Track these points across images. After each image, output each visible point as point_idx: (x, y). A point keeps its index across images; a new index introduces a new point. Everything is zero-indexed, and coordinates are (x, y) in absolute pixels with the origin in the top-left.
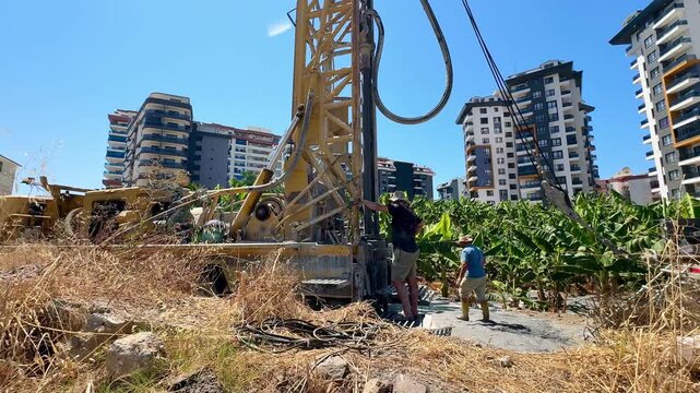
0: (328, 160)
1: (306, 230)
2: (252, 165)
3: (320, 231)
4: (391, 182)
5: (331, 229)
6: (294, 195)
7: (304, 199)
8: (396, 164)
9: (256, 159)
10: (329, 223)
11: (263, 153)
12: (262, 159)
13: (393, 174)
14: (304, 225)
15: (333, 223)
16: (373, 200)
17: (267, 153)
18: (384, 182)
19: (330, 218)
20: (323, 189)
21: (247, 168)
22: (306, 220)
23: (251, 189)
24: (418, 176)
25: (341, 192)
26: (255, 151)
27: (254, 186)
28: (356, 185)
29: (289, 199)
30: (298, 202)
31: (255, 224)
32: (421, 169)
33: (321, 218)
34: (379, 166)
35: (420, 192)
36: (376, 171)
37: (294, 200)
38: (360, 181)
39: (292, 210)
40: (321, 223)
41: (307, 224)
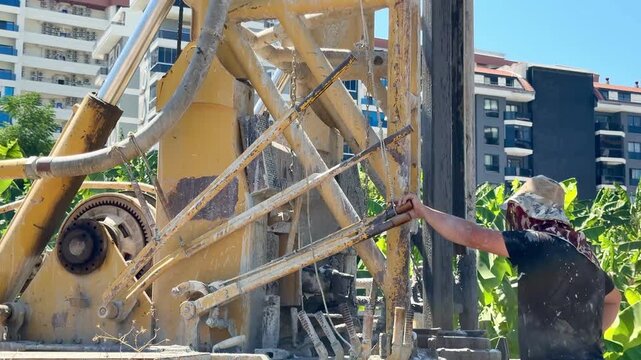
0: (303, 71)
1: (230, 308)
2: (37, 75)
3: (275, 311)
4: (514, 137)
5: (313, 306)
6: (189, 188)
7: (225, 203)
8: (535, 75)
9: (52, 53)
10: (307, 287)
11: (78, 33)
12: (72, 55)
13: (525, 109)
14: (223, 292)
15: (318, 284)
16: (458, 209)
17: (91, 35)
18: (491, 140)
19: (309, 269)
20: (288, 171)
21: (22, 86)
22: (229, 275)
23: (43, 168)
24: (614, 121)
25: (348, 181)
26: (49, 28)
27: (54, 157)
28: (399, 158)
29: (174, 204)
30: (203, 213)
31: (54, 285)
32: (625, 95)
33: (280, 268)
34: (477, 84)
35: (618, 174)
36: (468, 104)
37: (192, 208)
38: (413, 146)
39: (183, 242)
40: (278, 286)
41: (233, 291)
